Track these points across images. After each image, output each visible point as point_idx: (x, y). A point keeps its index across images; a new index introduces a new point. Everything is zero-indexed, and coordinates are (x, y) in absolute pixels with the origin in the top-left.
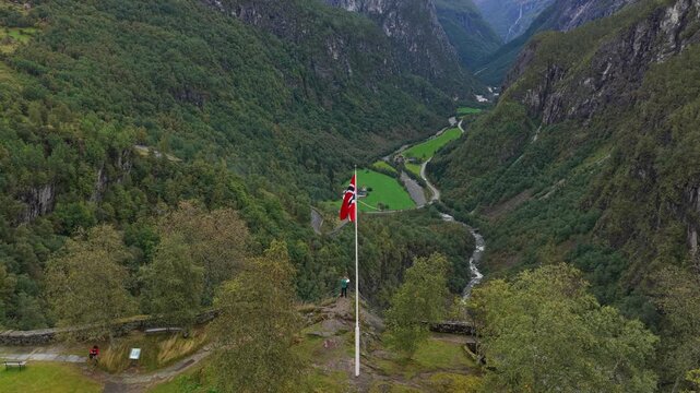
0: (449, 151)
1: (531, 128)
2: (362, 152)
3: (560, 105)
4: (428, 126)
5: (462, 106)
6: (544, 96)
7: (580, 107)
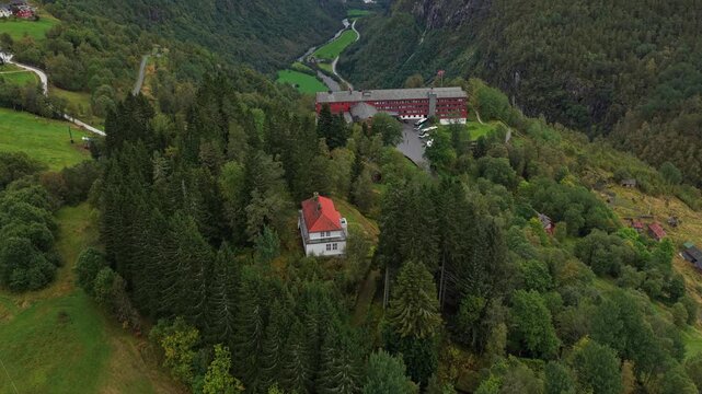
0: (352, 52)
1: (418, 32)
2: (280, 55)
3: (439, 15)
4: (327, 29)
5: (352, 8)
6: (427, 6)
7: (454, 16)
